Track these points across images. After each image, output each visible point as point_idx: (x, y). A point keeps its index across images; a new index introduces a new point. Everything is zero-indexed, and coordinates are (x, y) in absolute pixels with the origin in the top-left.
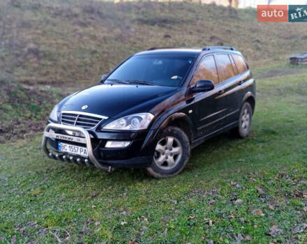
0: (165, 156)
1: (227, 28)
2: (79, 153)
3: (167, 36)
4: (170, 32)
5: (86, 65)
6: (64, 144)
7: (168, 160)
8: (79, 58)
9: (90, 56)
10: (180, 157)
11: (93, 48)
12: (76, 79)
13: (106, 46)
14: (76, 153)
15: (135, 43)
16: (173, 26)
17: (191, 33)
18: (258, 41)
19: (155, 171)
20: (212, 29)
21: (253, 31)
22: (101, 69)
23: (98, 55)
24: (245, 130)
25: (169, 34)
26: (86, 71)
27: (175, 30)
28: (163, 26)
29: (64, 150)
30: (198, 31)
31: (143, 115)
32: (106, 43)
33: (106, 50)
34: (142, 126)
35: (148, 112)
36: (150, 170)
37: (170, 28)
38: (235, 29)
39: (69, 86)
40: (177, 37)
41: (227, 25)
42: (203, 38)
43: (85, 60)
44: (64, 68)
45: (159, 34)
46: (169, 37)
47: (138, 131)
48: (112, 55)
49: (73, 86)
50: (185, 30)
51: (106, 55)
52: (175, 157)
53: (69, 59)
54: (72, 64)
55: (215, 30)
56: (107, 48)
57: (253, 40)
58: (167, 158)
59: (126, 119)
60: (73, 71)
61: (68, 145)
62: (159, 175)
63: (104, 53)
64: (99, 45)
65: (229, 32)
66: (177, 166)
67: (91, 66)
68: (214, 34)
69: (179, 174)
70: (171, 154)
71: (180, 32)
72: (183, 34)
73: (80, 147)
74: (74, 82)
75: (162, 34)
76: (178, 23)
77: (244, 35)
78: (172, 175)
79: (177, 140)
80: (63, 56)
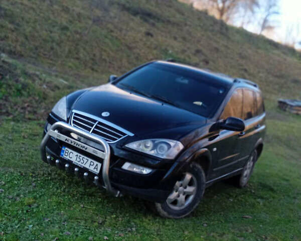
0: (177, 193)
1: (215, 45)
2: (87, 166)
3: (148, 34)
4: (153, 31)
5: (53, 41)
6: (70, 151)
7: (179, 199)
8: (46, 31)
9: (59, 32)
10: (191, 198)
11: (65, 23)
12: (38, 55)
13: (79, 25)
14: (83, 165)
15: (112, 31)
16: (157, 24)
17: (175, 38)
18: (246, 70)
19: (162, 208)
20: (199, 41)
21: (242, 57)
22: (70, 51)
23: (68, 34)
24: (245, 179)
25: (151, 32)
26: (52, 48)
27: (158, 29)
28: (146, 21)
29: (68, 158)
30: (184, 39)
31: (172, 143)
32: (79, 21)
33: (79, 31)
34: (168, 155)
35: (178, 140)
36: (159, 206)
37: (153, 25)
38: (223, 49)
39: (29, 62)
40: (160, 38)
41: (216, 42)
42: (188, 48)
43: (52, 35)
44: (26, 38)
45: (141, 29)
46: (152, 36)
47: (164, 160)
48: (85, 38)
49: (34, 64)
50: (169, 32)
51: (78, 36)
52: (187, 198)
53: (34, 28)
54: (36, 34)
55: (202, 43)
56: (81, 28)
57: (241, 67)
58: (178, 196)
59: (153, 142)
60: (37, 44)
61: (75, 153)
62: (165, 213)
63: (77, 32)
64: (71, 22)
65: (217, 50)
66: (186, 208)
67: (58, 44)
68: (200, 48)
69: (185, 217)
70: (184, 193)
71: (163, 34)
72: (166, 37)
73: (90, 160)
74: (36, 58)
75: (143, 29)
76: (163, 22)
77: (232, 58)
78: (178, 217)
79: (195, 180)
80: (28, 22)
